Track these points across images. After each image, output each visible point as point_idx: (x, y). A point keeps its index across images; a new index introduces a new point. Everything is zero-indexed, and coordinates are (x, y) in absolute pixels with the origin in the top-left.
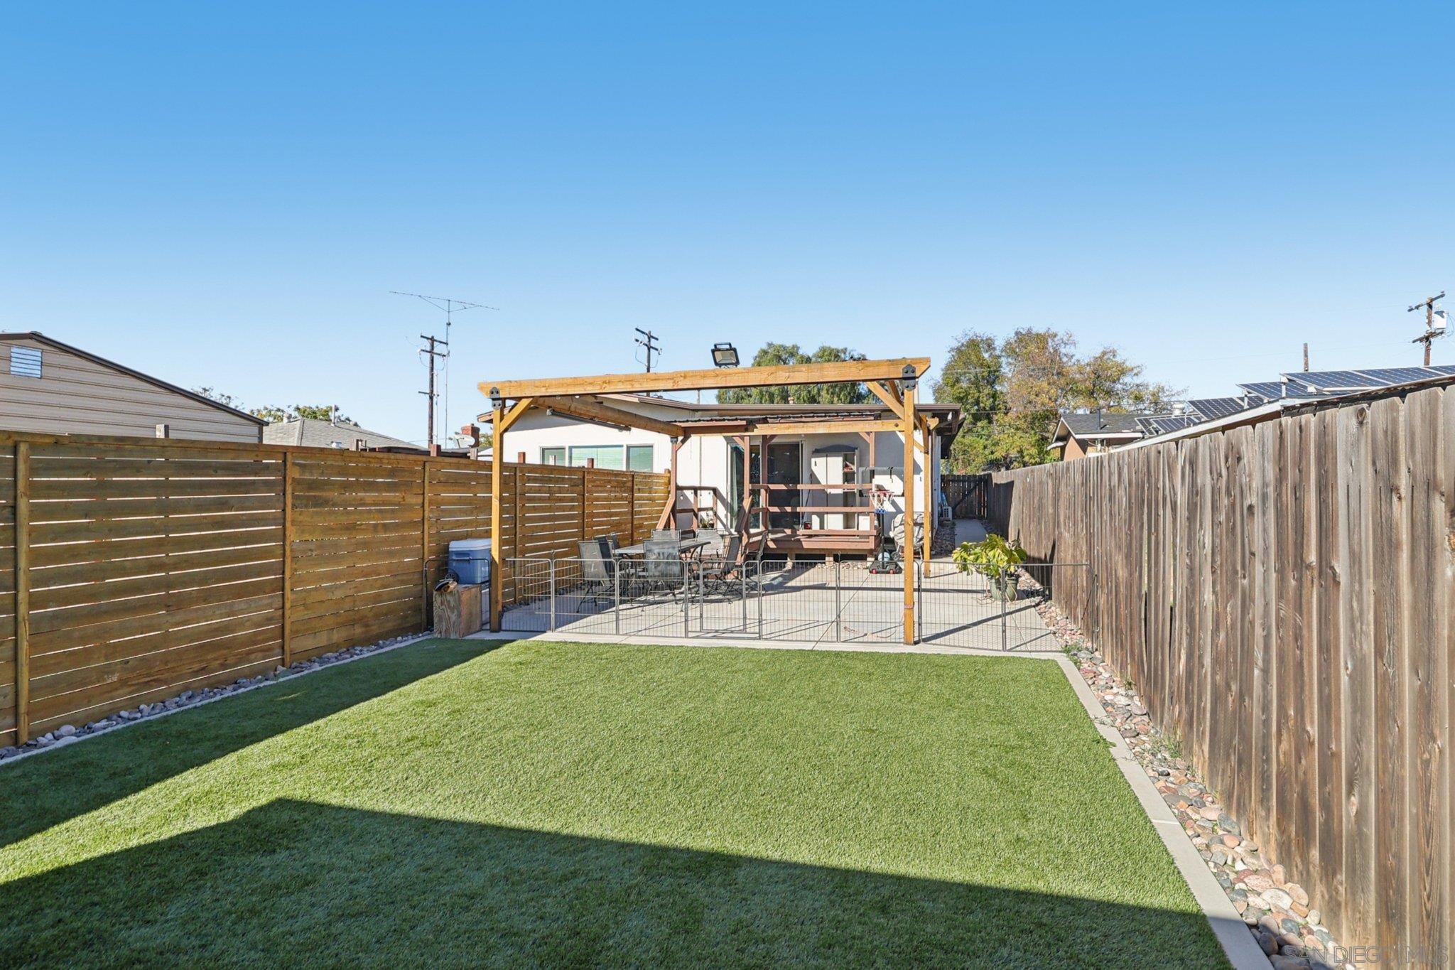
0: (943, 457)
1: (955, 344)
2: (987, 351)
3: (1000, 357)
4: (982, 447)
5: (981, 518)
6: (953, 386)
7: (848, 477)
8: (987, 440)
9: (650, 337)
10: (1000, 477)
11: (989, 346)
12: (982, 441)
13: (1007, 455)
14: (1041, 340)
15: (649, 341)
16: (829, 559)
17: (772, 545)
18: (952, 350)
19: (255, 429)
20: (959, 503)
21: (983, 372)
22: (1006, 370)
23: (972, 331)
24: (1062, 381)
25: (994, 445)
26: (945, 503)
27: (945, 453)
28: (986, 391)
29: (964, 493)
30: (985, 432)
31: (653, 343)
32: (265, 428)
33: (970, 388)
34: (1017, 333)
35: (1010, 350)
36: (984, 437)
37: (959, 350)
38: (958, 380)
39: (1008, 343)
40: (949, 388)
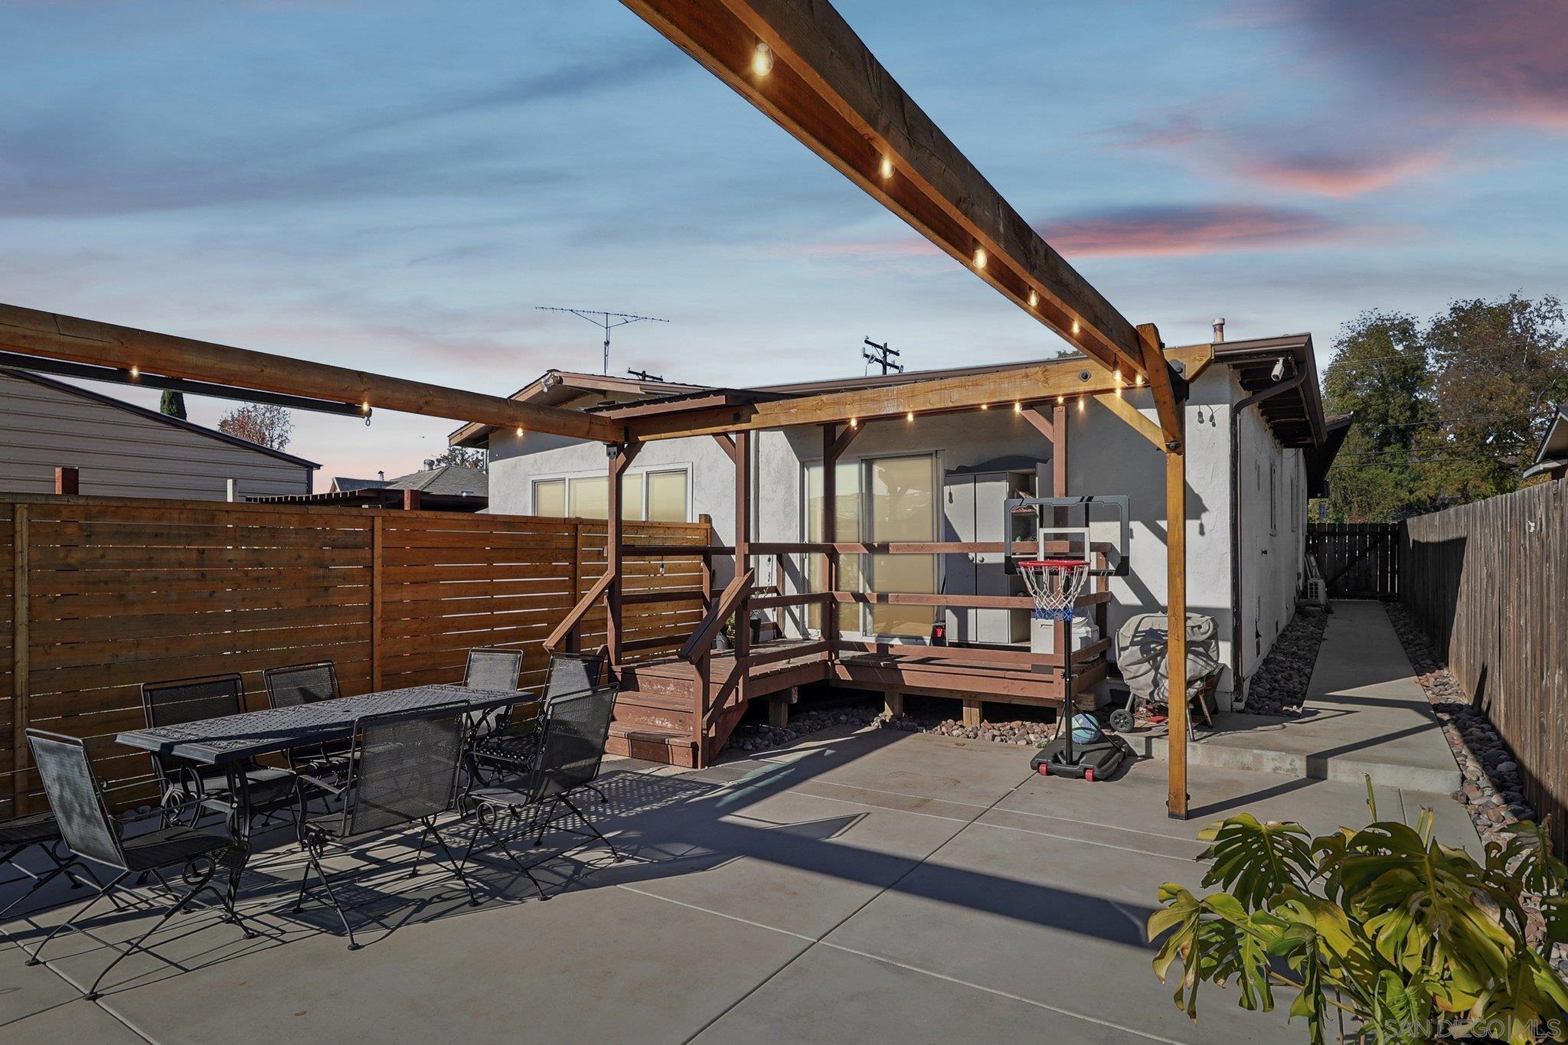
0: (1311, 494)
1: (1346, 335)
2: (1401, 341)
3: (1424, 348)
4: (1393, 484)
5: (1386, 598)
6: (1342, 396)
7: (1022, 526)
8: (1400, 473)
9: (886, 350)
10: (1425, 530)
11: (1404, 332)
12: (1392, 475)
13: (1437, 495)
14: (1500, 316)
15: (885, 356)
16: (971, 715)
17: (843, 674)
18: (1341, 343)
19: (302, 474)
20: (1343, 572)
21: (1394, 371)
22: (1432, 365)
23: (1376, 313)
24: (1539, 375)
25: (1414, 480)
26: (1316, 571)
27: (1316, 487)
28: (1399, 401)
29: (1352, 554)
30: (1398, 461)
31: (890, 358)
32: (315, 472)
33: (1370, 396)
34: (1454, 309)
35: (1441, 334)
36: (1396, 469)
37: (1352, 341)
38: (1351, 387)
39: (1438, 325)
40: (1336, 400)
